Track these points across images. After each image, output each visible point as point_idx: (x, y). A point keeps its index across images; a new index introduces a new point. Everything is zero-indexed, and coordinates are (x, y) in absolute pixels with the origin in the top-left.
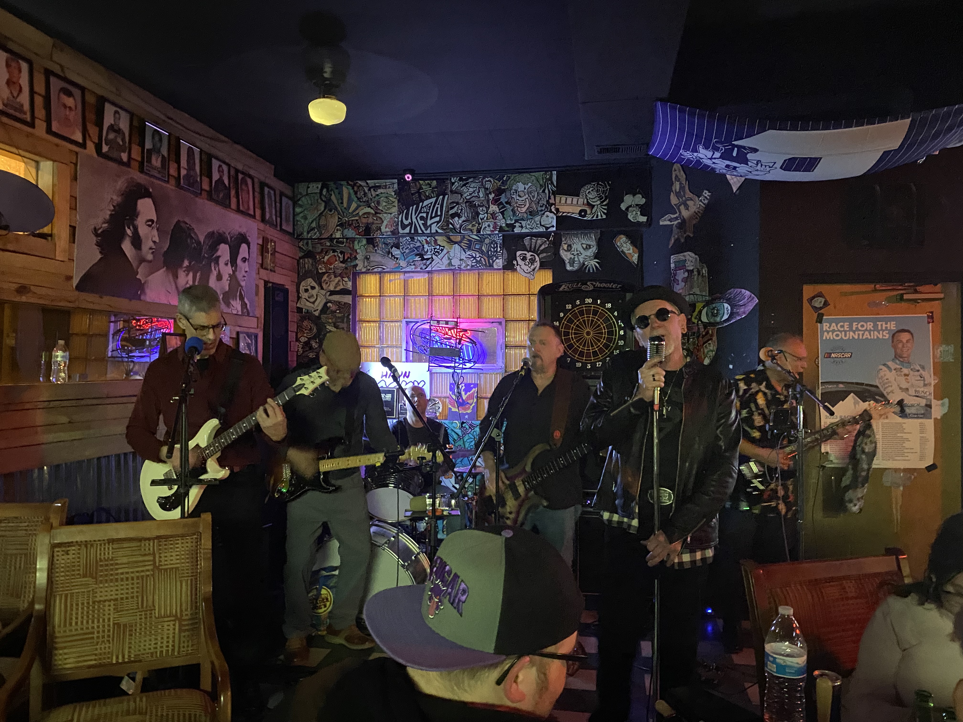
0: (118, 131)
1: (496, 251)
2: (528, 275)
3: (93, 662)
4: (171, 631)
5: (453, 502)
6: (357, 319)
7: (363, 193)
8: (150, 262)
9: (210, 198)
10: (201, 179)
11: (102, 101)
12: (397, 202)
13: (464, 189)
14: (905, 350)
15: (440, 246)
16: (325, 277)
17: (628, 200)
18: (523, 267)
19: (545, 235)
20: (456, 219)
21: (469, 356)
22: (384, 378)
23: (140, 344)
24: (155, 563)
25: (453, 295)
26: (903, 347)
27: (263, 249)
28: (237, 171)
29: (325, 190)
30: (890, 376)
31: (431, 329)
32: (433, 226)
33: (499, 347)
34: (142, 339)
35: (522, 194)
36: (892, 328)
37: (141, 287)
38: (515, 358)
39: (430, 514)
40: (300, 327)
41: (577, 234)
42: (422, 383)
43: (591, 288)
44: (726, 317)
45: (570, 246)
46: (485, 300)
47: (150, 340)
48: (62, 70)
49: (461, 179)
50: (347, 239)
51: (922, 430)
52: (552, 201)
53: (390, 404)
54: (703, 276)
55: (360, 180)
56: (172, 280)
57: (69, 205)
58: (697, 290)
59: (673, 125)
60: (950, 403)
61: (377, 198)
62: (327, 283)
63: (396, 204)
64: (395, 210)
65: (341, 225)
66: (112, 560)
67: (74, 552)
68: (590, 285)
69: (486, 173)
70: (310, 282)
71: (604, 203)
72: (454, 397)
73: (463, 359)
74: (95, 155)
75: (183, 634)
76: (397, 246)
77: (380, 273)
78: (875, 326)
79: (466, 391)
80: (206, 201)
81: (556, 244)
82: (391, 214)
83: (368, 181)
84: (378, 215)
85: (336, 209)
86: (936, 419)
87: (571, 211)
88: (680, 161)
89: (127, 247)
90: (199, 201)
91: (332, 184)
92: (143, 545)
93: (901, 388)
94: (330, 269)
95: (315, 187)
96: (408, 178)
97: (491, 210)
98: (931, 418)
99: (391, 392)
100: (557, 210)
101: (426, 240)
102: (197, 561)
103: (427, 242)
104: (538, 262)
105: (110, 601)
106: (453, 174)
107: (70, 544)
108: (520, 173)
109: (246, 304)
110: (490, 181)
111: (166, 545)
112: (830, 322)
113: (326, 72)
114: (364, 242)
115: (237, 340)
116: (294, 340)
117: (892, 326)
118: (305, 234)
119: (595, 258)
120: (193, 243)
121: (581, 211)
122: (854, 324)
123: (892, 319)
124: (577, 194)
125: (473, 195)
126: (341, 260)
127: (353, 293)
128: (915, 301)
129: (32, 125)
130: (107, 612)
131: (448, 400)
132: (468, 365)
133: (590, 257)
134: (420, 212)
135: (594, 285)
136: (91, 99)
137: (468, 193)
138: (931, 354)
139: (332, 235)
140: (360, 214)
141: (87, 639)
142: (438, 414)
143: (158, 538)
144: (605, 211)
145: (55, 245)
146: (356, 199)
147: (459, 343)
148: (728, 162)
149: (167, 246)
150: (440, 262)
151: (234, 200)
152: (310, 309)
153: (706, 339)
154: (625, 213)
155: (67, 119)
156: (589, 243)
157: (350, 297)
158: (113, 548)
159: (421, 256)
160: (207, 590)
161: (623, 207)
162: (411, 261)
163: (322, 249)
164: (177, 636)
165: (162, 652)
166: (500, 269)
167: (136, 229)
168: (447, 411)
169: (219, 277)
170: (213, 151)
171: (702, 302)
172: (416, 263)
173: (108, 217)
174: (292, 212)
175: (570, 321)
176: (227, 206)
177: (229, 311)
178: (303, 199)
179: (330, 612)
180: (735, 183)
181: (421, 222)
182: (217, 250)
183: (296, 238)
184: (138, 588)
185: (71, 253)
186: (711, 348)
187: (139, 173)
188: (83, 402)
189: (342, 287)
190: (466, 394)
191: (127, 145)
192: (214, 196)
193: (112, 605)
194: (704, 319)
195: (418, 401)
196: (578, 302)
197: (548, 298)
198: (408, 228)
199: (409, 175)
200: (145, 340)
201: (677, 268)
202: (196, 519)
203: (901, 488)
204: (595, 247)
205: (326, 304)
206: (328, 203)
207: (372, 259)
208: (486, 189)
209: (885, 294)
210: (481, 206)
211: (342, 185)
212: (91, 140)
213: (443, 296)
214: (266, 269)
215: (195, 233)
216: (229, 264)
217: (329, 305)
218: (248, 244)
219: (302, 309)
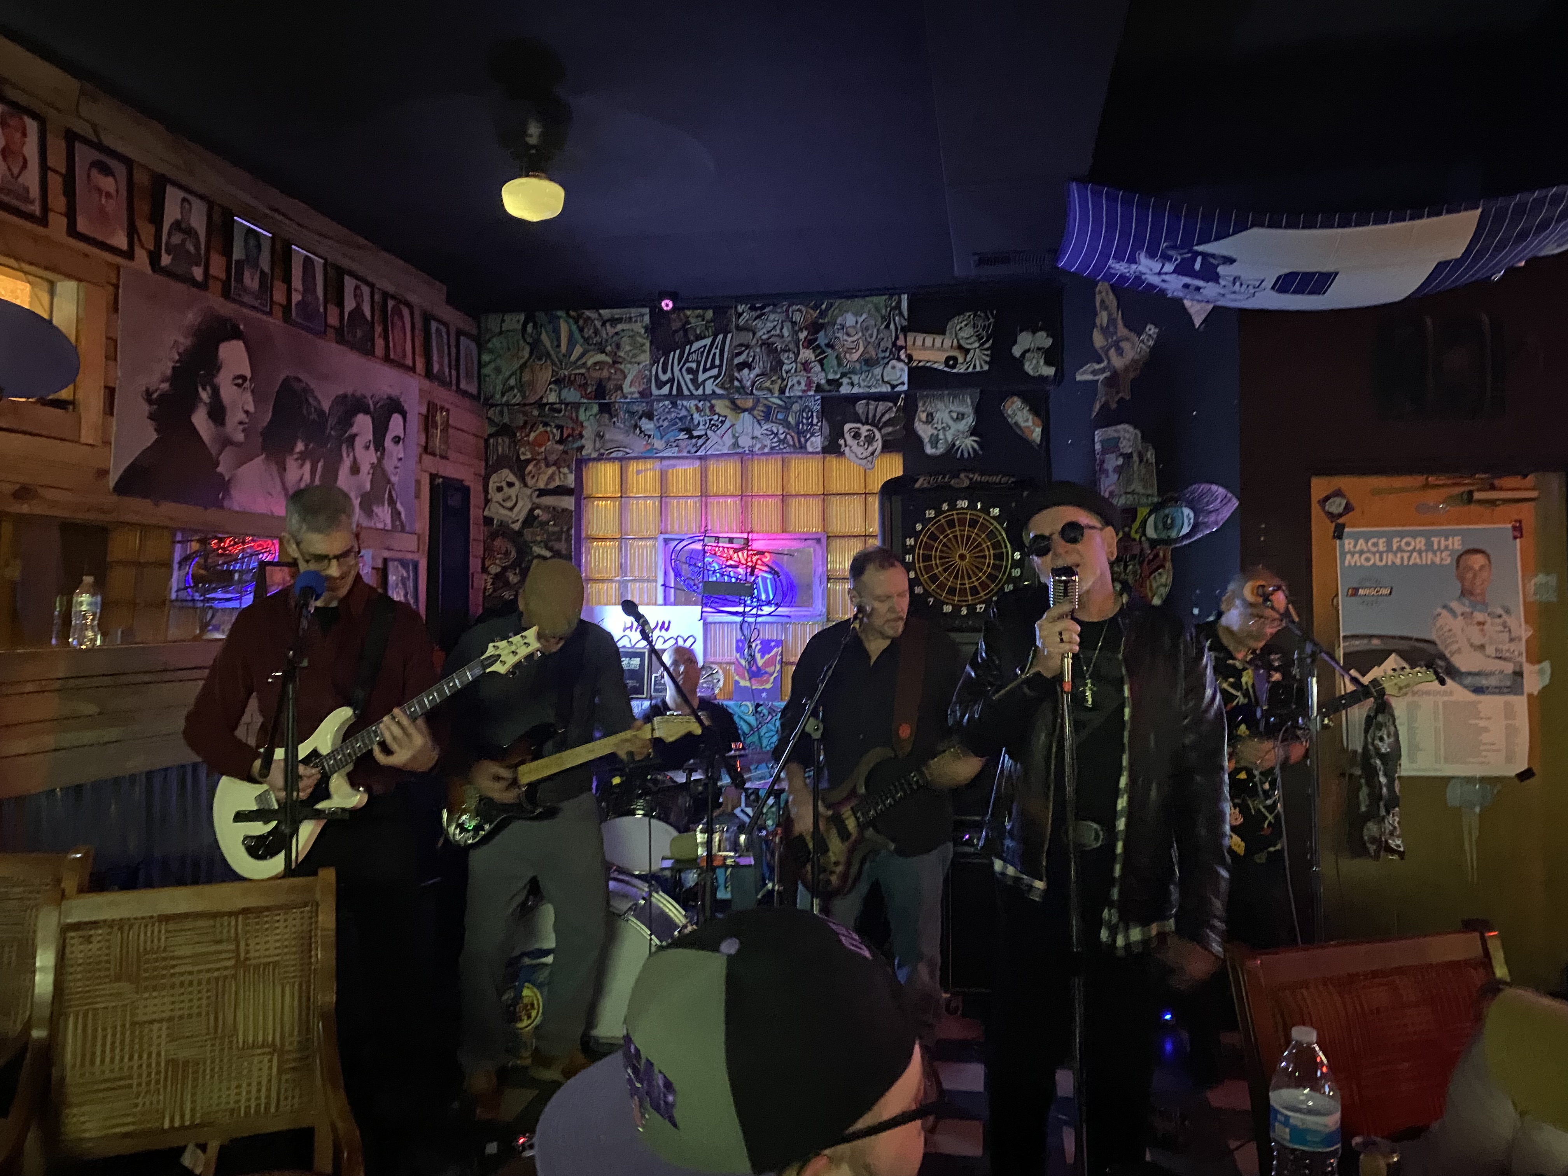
0: (190, 232)
1: (812, 424)
2: (864, 462)
3: (131, 1128)
4: (265, 1071)
5: (742, 838)
6: (584, 535)
7: (592, 331)
8: (240, 444)
9: (341, 339)
10: (325, 309)
11: (160, 183)
12: (648, 345)
13: (758, 323)
14: (1478, 582)
15: (719, 416)
16: (530, 467)
17: (1025, 341)
18: (855, 448)
19: (891, 397)
20: (746, 371)
21: (767, 595)
22: (628, 632)
23: (225, 579)
24: (238, 955)
25: (742, 496)
26: (1475, 576)
27: (428, 422)
28: (385, 295)
29: (530, 326)
30: (1457, 624)
31: (705, 552)
32: (707, 383)
33: (817, 581)
34: (228, 570)
35: (852, 331)
36: (1456, 547)
37: (225, 485)
39: (704, 864)
40: (488, 550)
41: (942, 396)
42: (691, 640)
43: (966, 483)
44: (1186, 530)
45: (930, 416)
46: (794, 503)
47: (241, 572)
48: (96, 132)
49: (753, 308)
50: (567, 405)
51: (1509, 712)
52: (900, 342)
53: (637, 674)
54: (1148, 463)
55: (588, 309)
56: (276, 474)
57: (103, 352)
58: (1137, 486)
59: (1097, 221)
60: (1552, 666)
61: (616, 338)
62: (533, 477)
63: (647, 347)
64: (645, 358)
65: (556, 382)
66: (165, 950)
67: (99, 938)
68: (965, 479)
69: (793, 297)
70: (506, 475)
71: (987, 345)
72: (743, 662)
73: (758, 601)
74: (149, 271)
75: (285, 1077)
76: (650, 416)
77: (620, 459)
78: (1429, 546)
79: (764, 651)
80: (334, 345)
81: (909, 411)
82: (639, 364)
83: (601, 311)
84: (619, 366)
85: (548, 355)
86: (1530, 696)
87: (932, 358)
88: (1109, 276)
89: (200, 420)
90: (321, 343)
91: (541, 316)
92: (218, 925)
93: (1472, 645)
94: (539, 454)
95: (514, 321)
96: (667, 305)
97: (802, 357)
98: (1522, 694)
99: (640, 655)
100: (910, 357)
101: (696, 405)
102: (310, 951)
103: (698, 410)
104: (880, 441)
105: (160, 1021)
106: (740, 300)
107: (95, 924)
108: (848, 298)
109: (399, 514)
110: (799, 310)
111: (257, 924)
112: (1356, 537)
113: (531, 136)
114: (595, 409)
115: (383, 573)
116: (479, 570)
117: (1456, 544)
118: (498, 396)
119: (972, 435)
120: (311, 413)
121: (948, 359)
122: (1395, 540)
123: (1454, 533)
124: (940, 331)
125: (773, 332)
126: (558, 438)
127: (577, 492)
128: (1493, 503)
129: (43, 221)
130: (156, 1042)
131: (733, 667)
132: (767, 610)
133: (963, 433)
134: (687, 361)
135: (971, 479)
136: (141, 178)
137: (765, 330)
138: (1520, 587)
139: (541, 398)
140: (589, 364)
141: (120, 1087)
142: (717, 691)
143: (245, 911)
144: (988, 359)
145: (80, 418)
146: (581, 340)
147: (752, 574)
148: (1187, 280)
149: (269, 419)
150: (720, 442)
152: (505, 519)
153: (1154, 565)
154: (1019, 363)
155: (102, 210)
156: (962, 409)
157: (573, 499)
158: (167, 931)
159: (688, 431)
160: (328, 999)
161: (1017, 351)
162: (672, 439)
163: (526, 423)
164: (274, 1082)
165: (248, 1108)
166: (817, 453)
167: (216, 393)
168: (731, 687)
169: (355, 469)
170: (346, 263)
171: (1148, 505)
172: (681, 443)
173: (169, 372)
174: (475, 360)
175: (933, 537)
176: (369, 352)
177: (372, 524)
178: (494, 340)
179: (537, 1028)
180: (1198, 312)
181: (688, 377)
182: (351, 425)
183: (483, 404)
184: (208, 998)
185: (105, 430)
186: (1163, 580)
187: (222, 300)
188: (124, 679)
189: (557, 483)
190: (762, 657)
191: (203, 252)
192: (348, 337)
193: (164, 1028)
194: (1151, 533)
195: (686, 671)
196: (945, 507)
197: (897, 502)
198: (668, 386)
199: (667, 301)
200: (232, 573)
201: (1105, 451)
202: (311, 878)
203: (1478, 810)
204: (972, 416)
205: (532, 511)
206: (535, 346)
207: (607, 436)
208: (794, 323)
209: (1445, 492)
210: (785, 351)
211: (559, 318)
212: (143, 247)
213: (724, 496)
214: (433, 454)
215: (316, 398)
216: (372, 448)
217: (537, 512)
218: (404, 415)
219: (492, 520)
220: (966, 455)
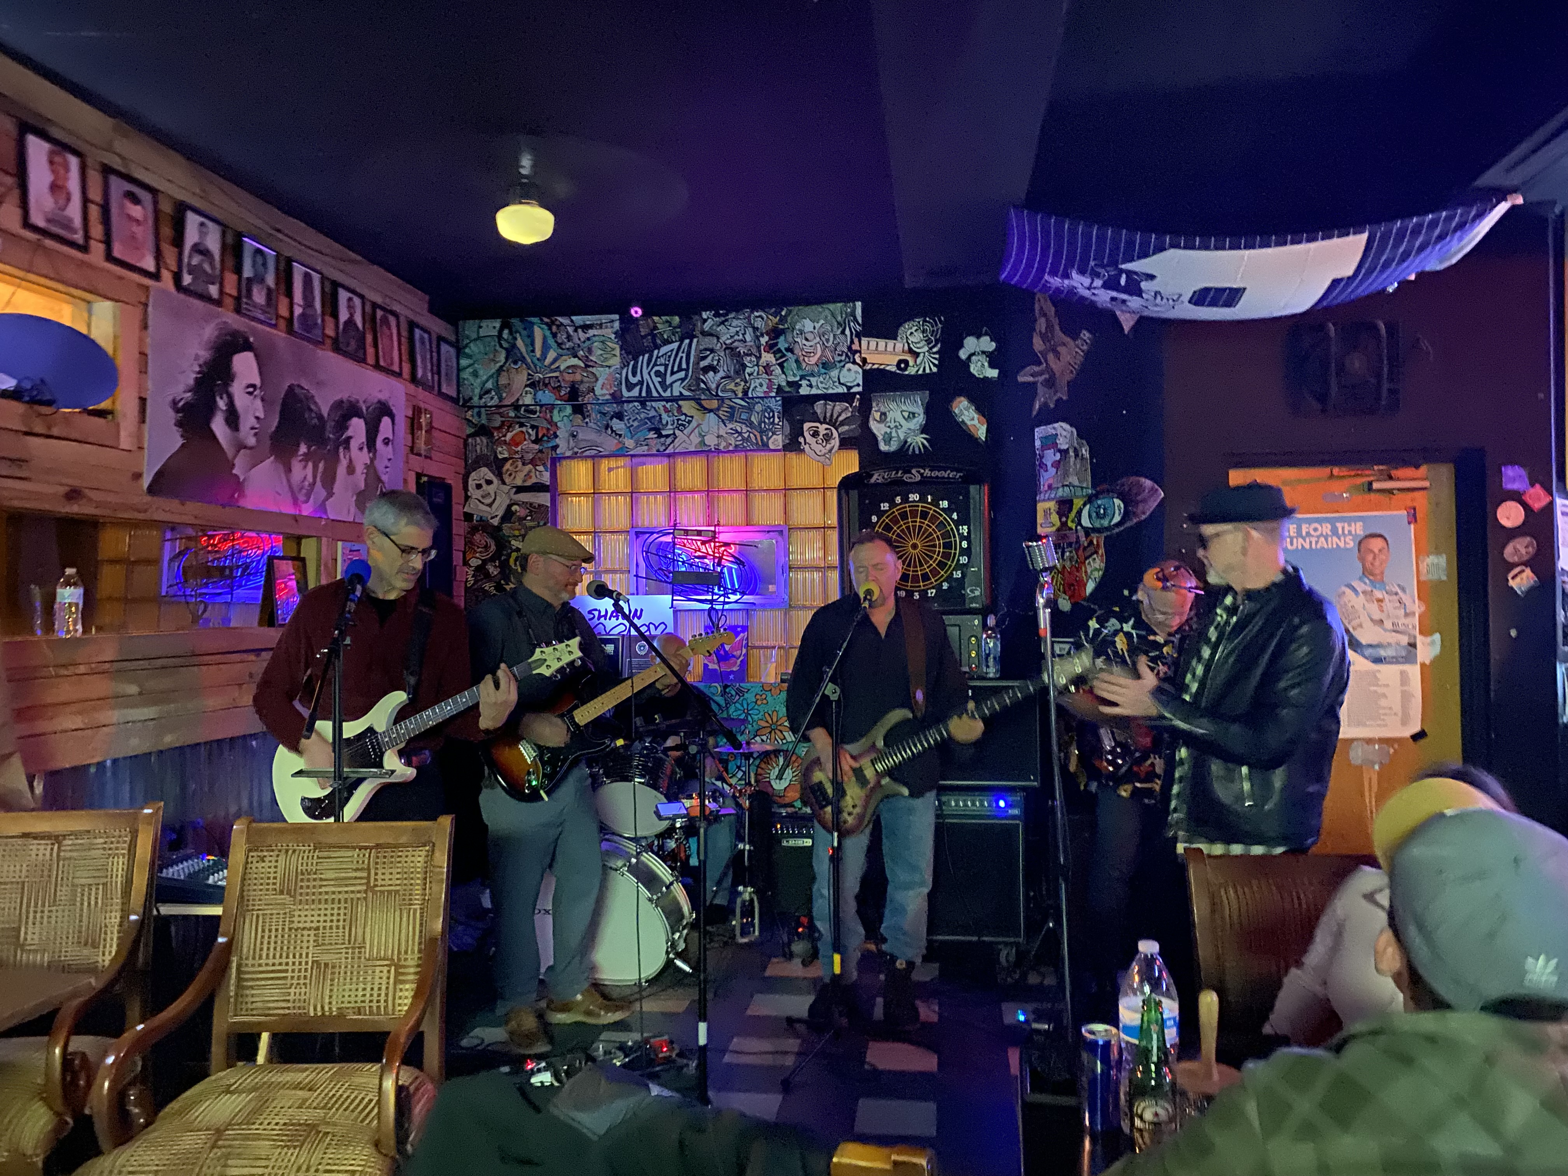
0: (205, 253)
1: (773, 423)
2: (822, 459)
7: (564, 336)
8: (251, 448)
9: (337, 348)
10: (323, 320)
12: (618, 349)
13: (722, 329)
14: (1377, 563)
15: (686, 415)
16: (508, 466)
17: (971, 344)
18: (814, 446)
19: (847, 397)
20: (711, 374)
21: (733, 584)
25: (708, 491)
26: (1374, 558)
27: (414, 424)
28: (375, 306)
29: (506, 332)
30: (1357, 602)
31: (674, 544)
32: (674, 385)
33: (779, 569)
35: (810, 336)
37: (238, 485)
38: (804, 586)
40: (469, 543)
41: (894, 396)
43: (918, 478)
44: (1117, 519)
45: (884, 414)
46: (757, 497)
48: (126, 165)
49: (717, 315)
50: (541, 406)
51: (1405, 680)
52: (855, 347)
54: (1083, 458)
55: (561, 315)
56: (283, 476)
57: (136, 366)
58: (1074, 480)
59: (1033, 242)
60: (1442, 640)
61: (588, 343)
63: (617, 352)
64: (616, 362)
65: (533, 385)
68: (917, 474)
69: (754, 304)
70: (485, 472)
71: (935, 350)
73: (725, 589)
74: (173, 290)
76: (619, 416)
77: (593, 457)
78: (1335, 532)
81: (865, 410)
82: (609, 367)
83: (574, 318)
84: (590, 369)
85: (523, 359)
86: (1423, 665)
87: (885, 361)
88: (1046, 288)
89: (218, 426)
90: (320, 352)
91: (515, 321)
93: (1372, 620)
94: (515, 453)
95: (491, 326)
96: (636, 312)
97: (763, 361)
98: (1416, 663)
99: (614, 641)
100: (864, 361)
101: (664, 406)
103: (667, 411)
104: (837, 440)
106: (704, 307)
108: (806, 305)
110: (762, 317)
113: (523, 167)
114: (569, 410)
116: (461, 563)
117: (1359, 529)
118: (476, 399)
119: (922, 433)
120: (313, 418)
121: (900, 362)
122: (1304, 526)
123: (1356, 520)
124: (892, 335)
125: (736, 337)
126: (533, 438)
127: (551, 488)
128: (1390, 491)
129: (84, 248)
132: (733, 598)
133: (915, 431)
134: (655, 365)
135: (922, 475)
136: (166, 207)
137: (728, 336)
138: (1414, 569)
139: (518, 400)
140: (562, 368)
144: (936, 362)
145: (118, 425)
146: (554, 345)
147: (719, 564)
148: (1114, 294)
149: (275, 424)
150: (687, 440)
151: (370, 351)
152: (484, 515)
153: (1089, 552)
154: (966, 363)
155: (133, 237)
156: (912, 409)
157: (548, 495)
159: (658, 431)
161: (963, 354)
162: (642, 438)
163: (503, 422)
166: (778, 450)
167: (230, 398)
168: (701, 669)
169: (351, 469)
170: (340, 277)
171: (1083, 497)
172: (650, 442)
173: (191, 382)
174: (455, 365)
176: (362, 360)
178: (472, 345)
180: (1127, 322)
181: (657, 380)
182: (347, 428)
183: (464, 406)
185: (139, 437)
186: (1097, 565)
187: (234, 315)
189: (534, 480)
191: (218, 271)
192: (343, 346)
194: (1085, 522)
196: (898, 499)
197: (854, 494)
198: (638, 388)
199: (636, 309)
201: (1044, 447)
203: (1377, 767)
204: (922, 416)
205: (509, 506)
206: (511, 352)
207: (580, 436)
208: (755, 329)
209: (1347, 483)
210: (747, 355)
211: (533, 324)
212: (168, 269)
213: (692, 492)
214: (419, 455)
215: (315, 403)
216: (365, 449)
217: (514, 508)
218: (392, 416)
219: (472, 515)
220: (917, 452)
